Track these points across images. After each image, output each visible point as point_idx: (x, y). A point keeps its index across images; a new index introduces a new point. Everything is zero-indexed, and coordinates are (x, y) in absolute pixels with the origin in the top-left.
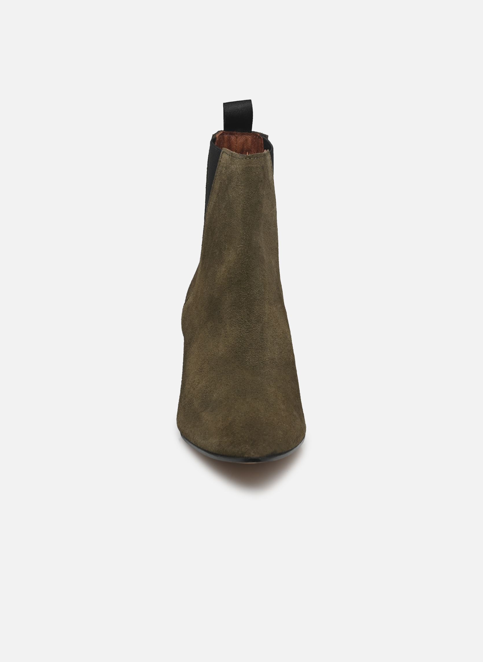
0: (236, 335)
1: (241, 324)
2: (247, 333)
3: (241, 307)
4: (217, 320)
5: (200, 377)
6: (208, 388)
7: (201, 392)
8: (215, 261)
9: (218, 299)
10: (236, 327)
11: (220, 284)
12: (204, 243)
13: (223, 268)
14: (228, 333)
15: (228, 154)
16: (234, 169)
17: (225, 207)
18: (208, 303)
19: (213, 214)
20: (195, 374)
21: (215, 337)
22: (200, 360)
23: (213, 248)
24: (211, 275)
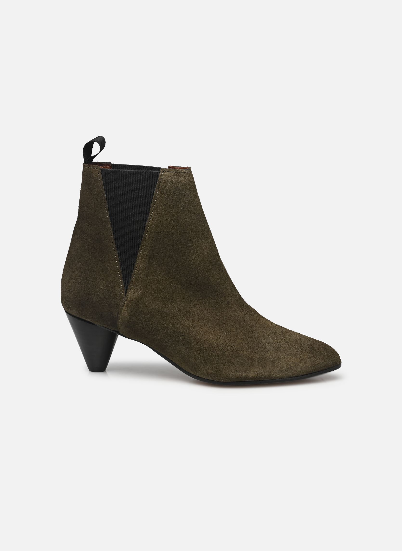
4: (210, 294)
5: (232, 336)
6: (250, 339)
7: (245, 344)
8: (183, 254)
9: (205, 279)
10: (232, 293)
11: (203, 268)
12: (150, 247)
13: (198, 256)
14: (229, 300)
15: (170, 172)
16: (183, 181)
17: (182, 211)
18: (182, 287)
19: (162, 221)
20: (221, 337)
21: (216, 306)
22: (216, 327)
23: (175, 245)
24: (179, 266)
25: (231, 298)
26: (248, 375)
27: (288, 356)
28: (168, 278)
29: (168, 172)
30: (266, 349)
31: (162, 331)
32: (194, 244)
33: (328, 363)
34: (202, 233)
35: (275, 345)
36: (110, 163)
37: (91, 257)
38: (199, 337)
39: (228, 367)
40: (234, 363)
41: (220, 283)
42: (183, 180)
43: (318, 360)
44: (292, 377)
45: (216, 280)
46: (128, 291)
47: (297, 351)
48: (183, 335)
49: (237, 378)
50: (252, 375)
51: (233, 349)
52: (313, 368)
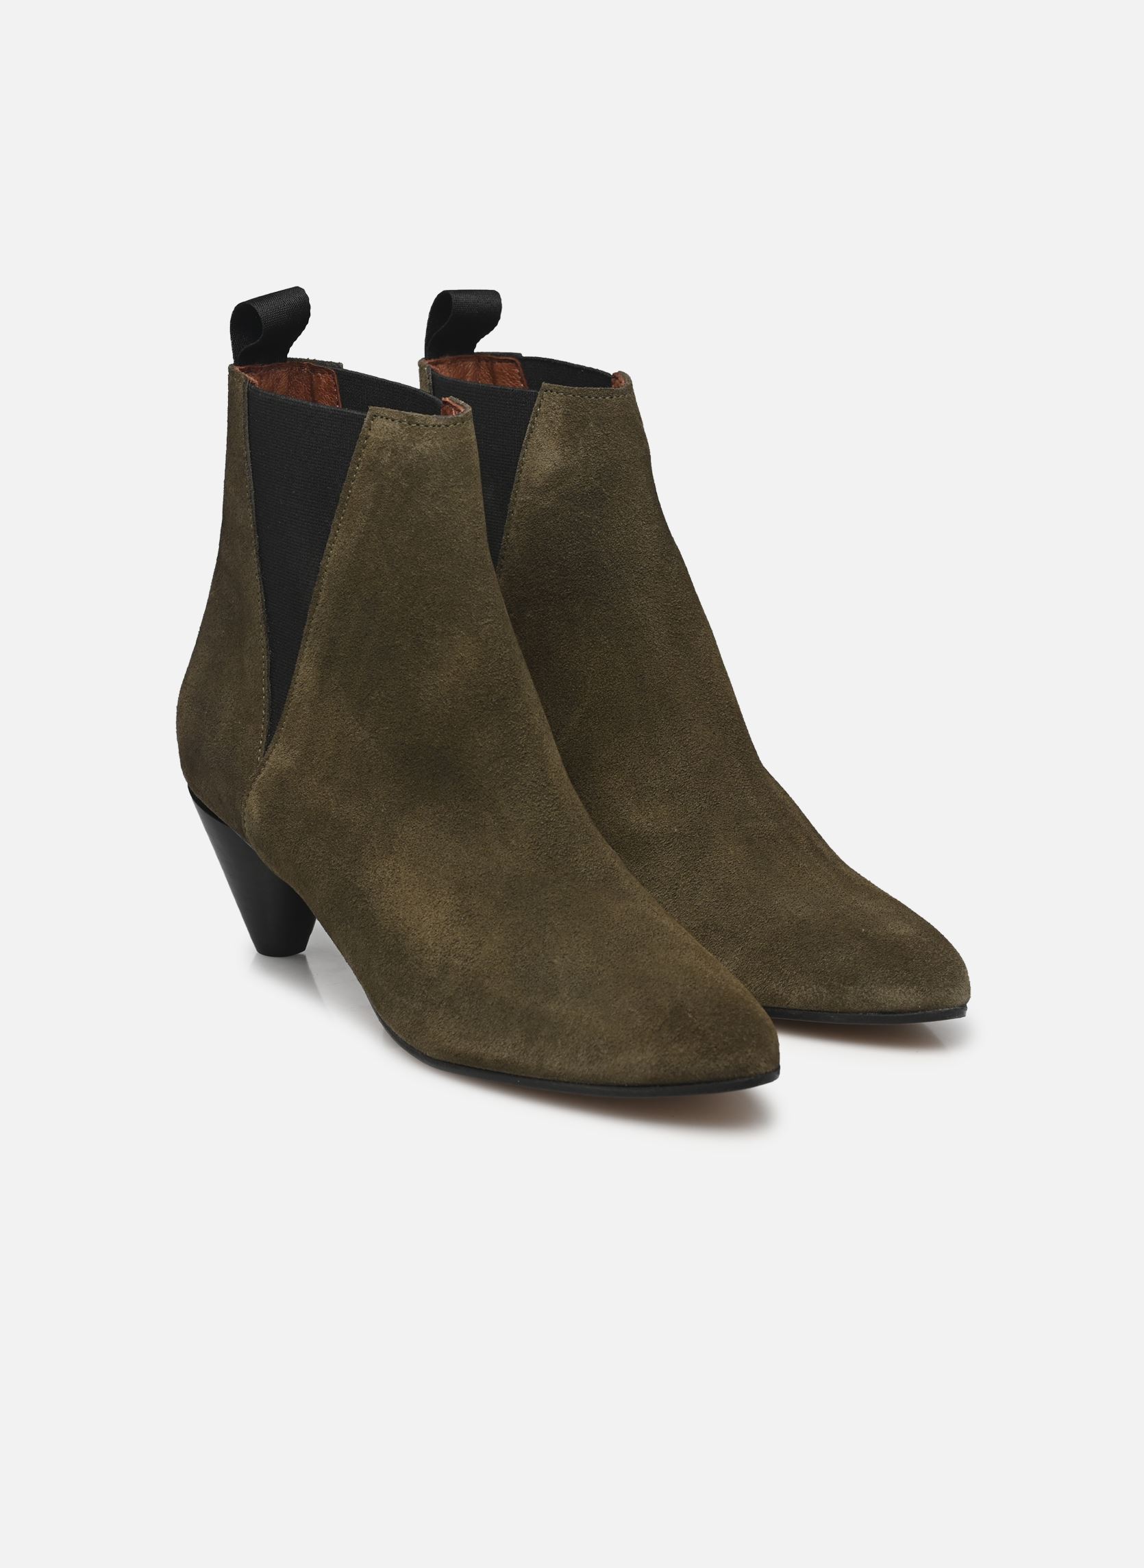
0: (532, 820)
1: (535, 793)
2: (555, 810)
3: (523, 758)
4: (457, 795)
5: (475, 930)
6: (522, 948)
7: (502, 961)
8: (402, 665)
9: (449, 747)
10: (526, 802)
11: (447, 714)
12: (326, 630)
13: (442, 678)
14: (508, 819)
15: (393, 420)
16: (427, 452)
17: (413, 539)
18: (391, 762)
19: (359, 560)
20: (448, 925)
21: (465, 833)
22: (446, 893)
23: (385, 636)
24: (390, 699)
25: (517, 816)
26: (484, 1054)
27: (601, 1021)
28: (360, 728)
29: (387, 419)
30: (555, 987)
31: (323, 878)
32: (436, 641)
33: (712, 1063)
34: (464, 612)
35: (584, 979)
36: (339, 365)
37: (223, 631)
38: (399, 914)
39: (442, 1018)
40: (459, 1011)
41: (492, 767)
42: (426, 446)
43: (681, 1050)
44: (601, 1085)
45: (481, 757)
46: (270, 746)
47: (632, 1010)
48: (365, 901)
49: (459, 1054)
50: (496, 1054)
51: (468, 968)
52: (665, 1071)
